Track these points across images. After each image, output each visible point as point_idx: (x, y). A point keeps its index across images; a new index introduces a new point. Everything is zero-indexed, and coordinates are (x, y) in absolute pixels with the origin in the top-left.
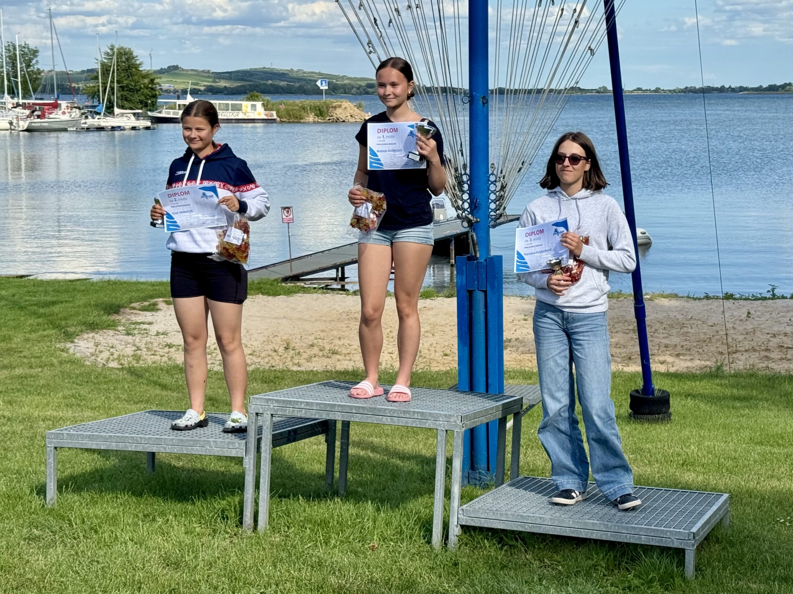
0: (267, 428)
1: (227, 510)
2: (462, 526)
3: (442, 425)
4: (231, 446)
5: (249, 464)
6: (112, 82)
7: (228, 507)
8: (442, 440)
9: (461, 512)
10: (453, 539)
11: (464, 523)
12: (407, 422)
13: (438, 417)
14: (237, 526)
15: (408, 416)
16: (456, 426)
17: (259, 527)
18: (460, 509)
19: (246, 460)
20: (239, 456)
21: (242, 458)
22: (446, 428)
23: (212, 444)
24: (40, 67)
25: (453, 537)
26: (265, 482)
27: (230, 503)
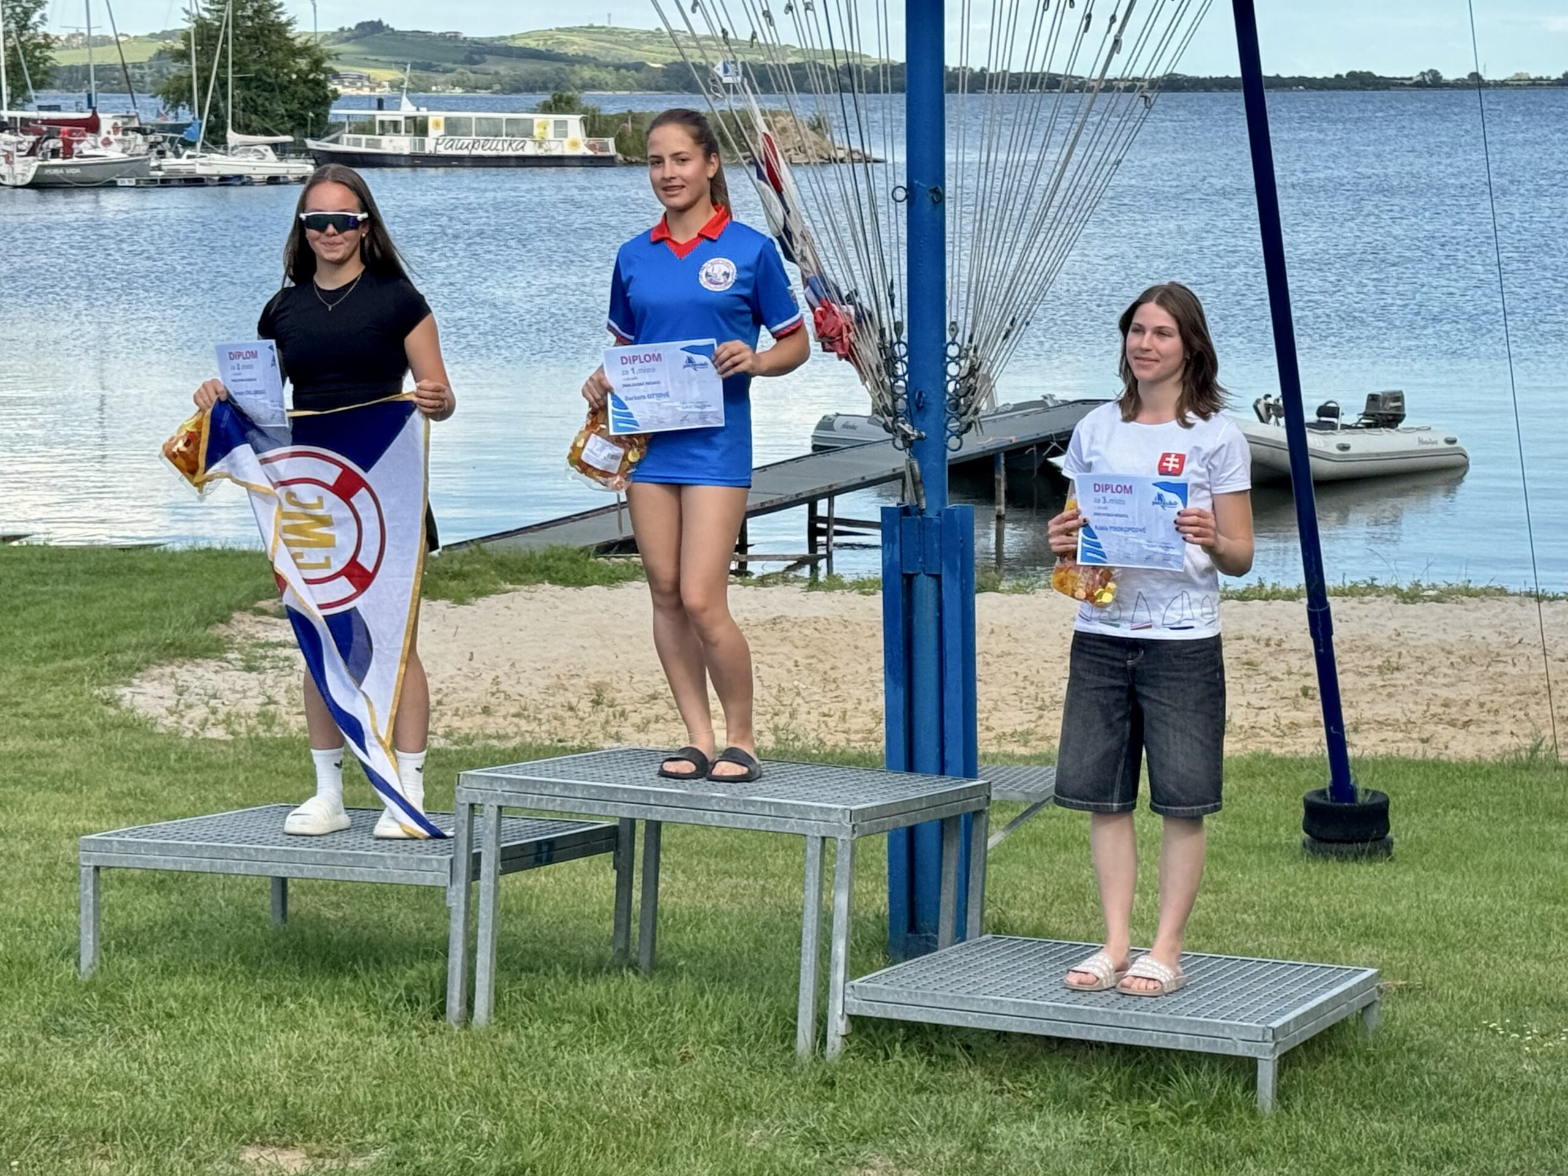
0: (491, 832)
1: (417, 987)
3: (814, 827)
4: (424, 867)
5: (456, 898)
6: (223, 66)
7: (419, 983)
8: (814, 856)
9: (849, 992)
10: (835, 1041)
11: (855, 1012)
13: (808, 813)
14: (434, 1017)
16: (841, 829)
17: (476, 1019)
18: (847, 985)
19: (451, 893)
20: (439, 884)
21: (444, 888)
22: (823, 834)
25: (835, 1038)
26: (487, 934)
27: (423, 973)
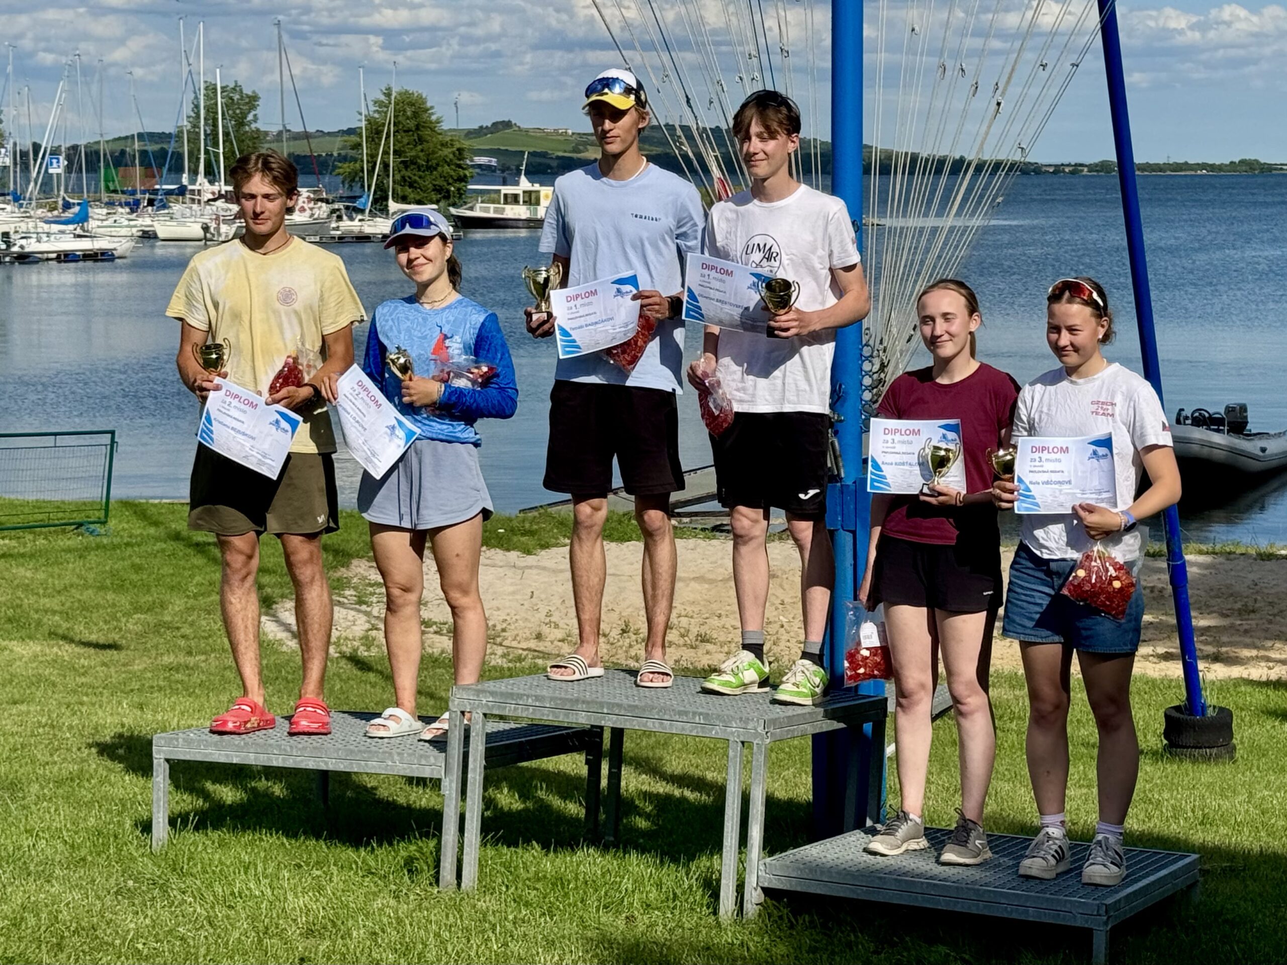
0: (477, 735)
1: (417, 859)
2: (763, 889)
3: (735, 732)
4: (423, 762)
5: (450, 787)
6: (386, 153)
7: (418, 855)
8: (735, 756)
9: (762, 867)
10: (751, 909)
11: (766, 885)
12: (683, 729)
13: (730, 722)
14: (431, 884)
15: (685, 719)
16: (757, 735)
17: (463, 885)
18: (761, 862)
19: (445, 783)
20: (436, 776)
21: (440, 780)
22: (742, 739)
23: (396, 757)
24: (261, 126)
25: (749, 906)
26: (472, 817)
27: (421, 848)
